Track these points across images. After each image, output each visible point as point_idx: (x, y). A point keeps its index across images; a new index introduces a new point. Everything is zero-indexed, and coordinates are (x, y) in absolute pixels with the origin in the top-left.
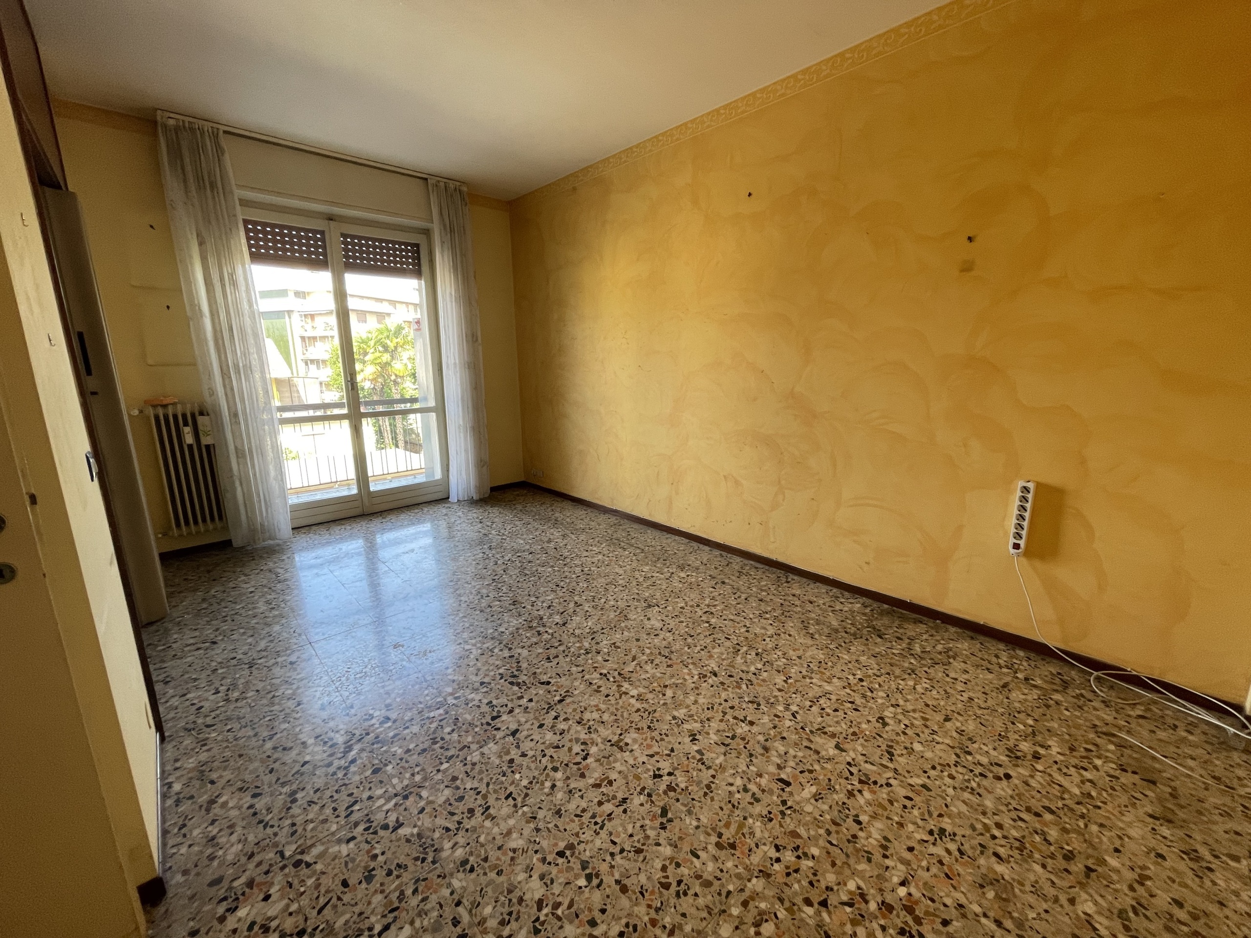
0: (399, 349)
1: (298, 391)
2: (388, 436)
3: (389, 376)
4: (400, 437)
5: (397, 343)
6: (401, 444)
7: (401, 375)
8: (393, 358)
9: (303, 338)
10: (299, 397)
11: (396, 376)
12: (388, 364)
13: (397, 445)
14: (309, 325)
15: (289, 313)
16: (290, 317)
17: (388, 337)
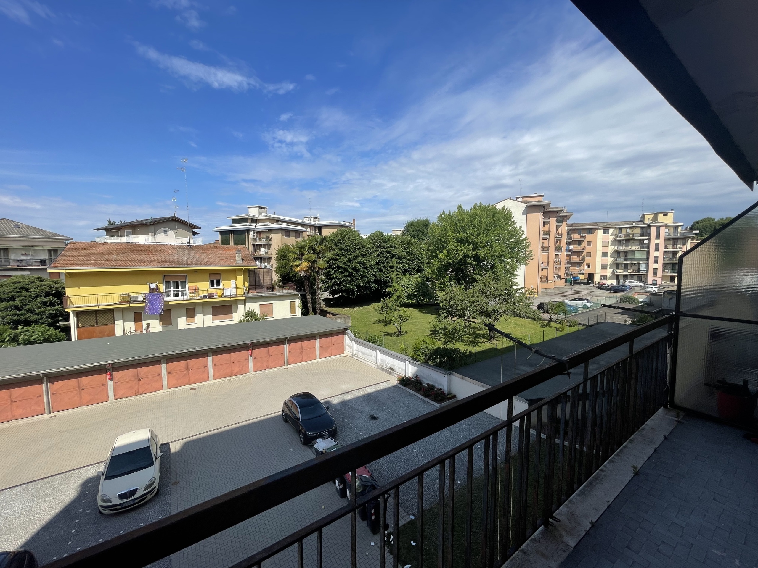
1: (259, 277)
3: (315, 268)
5: (321, 248)
6: (318, 311)
7: (322, 267)
8: (318, 257)
9: (254, 245)
10: (260, 280)
11: (319, 268)
12: (315, 261)
13: (315, 314)
14: (258, 237)
15: (248, 231)
16: (248, 234)
17: (316, 244)
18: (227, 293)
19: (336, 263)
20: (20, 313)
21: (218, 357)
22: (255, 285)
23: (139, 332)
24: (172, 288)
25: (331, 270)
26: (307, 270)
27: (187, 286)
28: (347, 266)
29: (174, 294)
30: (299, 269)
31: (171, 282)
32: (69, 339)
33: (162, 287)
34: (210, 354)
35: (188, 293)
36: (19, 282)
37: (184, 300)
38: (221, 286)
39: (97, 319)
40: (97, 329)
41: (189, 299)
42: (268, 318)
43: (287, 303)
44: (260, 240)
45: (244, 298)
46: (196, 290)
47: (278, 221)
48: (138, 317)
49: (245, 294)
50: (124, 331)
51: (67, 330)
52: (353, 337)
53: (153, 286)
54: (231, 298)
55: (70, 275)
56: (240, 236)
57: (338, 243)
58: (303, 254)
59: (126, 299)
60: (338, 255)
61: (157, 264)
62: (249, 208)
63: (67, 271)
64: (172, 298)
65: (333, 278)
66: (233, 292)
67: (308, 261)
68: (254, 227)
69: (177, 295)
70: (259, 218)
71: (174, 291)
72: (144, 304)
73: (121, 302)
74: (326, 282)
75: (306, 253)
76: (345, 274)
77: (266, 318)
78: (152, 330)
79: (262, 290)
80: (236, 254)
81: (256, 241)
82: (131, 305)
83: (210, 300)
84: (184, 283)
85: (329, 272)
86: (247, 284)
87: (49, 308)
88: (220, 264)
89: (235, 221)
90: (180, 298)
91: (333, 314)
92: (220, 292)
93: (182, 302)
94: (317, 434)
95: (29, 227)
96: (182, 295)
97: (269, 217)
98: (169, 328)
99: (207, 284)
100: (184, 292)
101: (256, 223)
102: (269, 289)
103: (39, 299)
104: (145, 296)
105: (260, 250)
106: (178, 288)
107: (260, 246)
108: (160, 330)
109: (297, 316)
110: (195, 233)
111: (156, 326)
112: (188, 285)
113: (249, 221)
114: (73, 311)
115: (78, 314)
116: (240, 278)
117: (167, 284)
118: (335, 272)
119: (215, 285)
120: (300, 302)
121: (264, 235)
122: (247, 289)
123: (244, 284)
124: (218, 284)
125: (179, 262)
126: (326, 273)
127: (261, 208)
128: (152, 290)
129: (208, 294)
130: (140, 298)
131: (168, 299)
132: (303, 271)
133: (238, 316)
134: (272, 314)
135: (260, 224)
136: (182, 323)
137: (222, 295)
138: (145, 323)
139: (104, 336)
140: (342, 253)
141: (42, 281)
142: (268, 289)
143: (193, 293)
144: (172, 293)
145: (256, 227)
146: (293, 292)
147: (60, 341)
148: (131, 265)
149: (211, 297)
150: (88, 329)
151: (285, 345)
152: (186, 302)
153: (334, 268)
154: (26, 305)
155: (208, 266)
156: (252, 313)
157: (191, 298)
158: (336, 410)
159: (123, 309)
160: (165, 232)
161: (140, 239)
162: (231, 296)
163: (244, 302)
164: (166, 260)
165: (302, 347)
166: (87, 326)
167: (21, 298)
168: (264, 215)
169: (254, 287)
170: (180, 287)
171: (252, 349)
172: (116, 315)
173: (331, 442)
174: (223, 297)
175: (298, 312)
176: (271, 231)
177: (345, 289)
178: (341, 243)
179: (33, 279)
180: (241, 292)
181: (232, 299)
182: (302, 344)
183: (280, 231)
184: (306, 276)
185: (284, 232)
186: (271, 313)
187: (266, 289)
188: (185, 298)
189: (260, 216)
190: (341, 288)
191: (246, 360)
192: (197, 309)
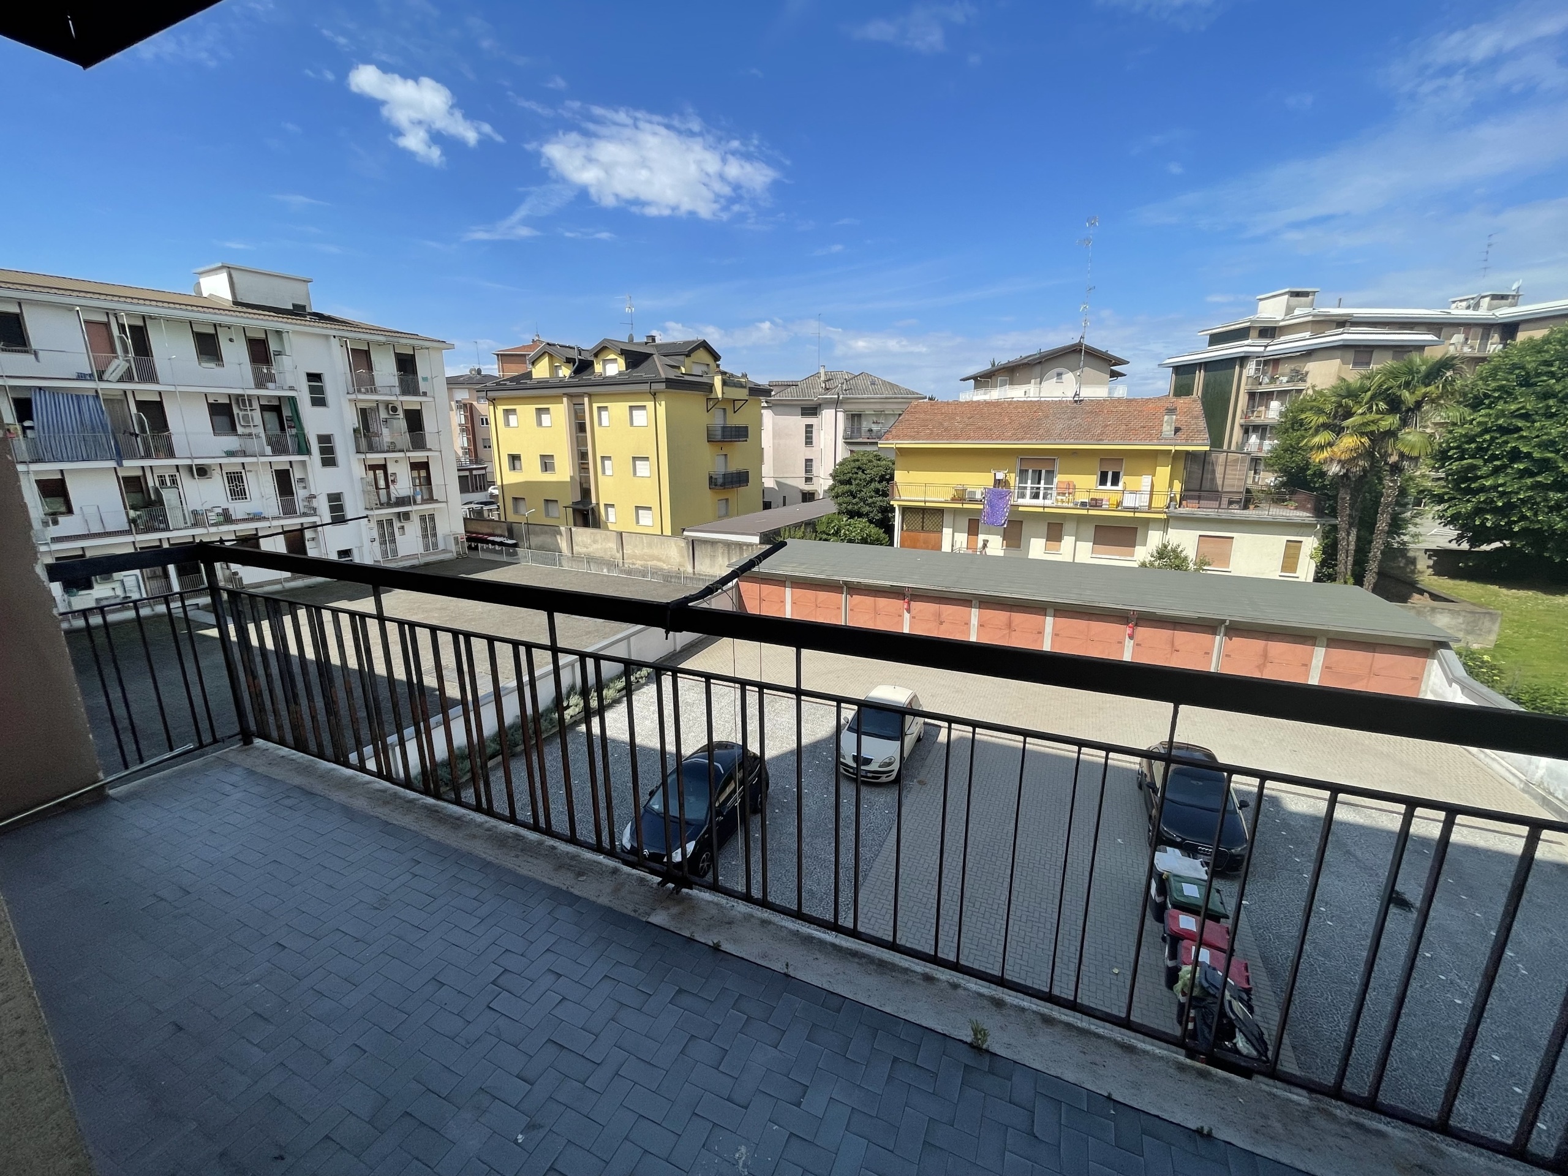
0: (1426, 408)
1: (1214, 472)
2: (1345, 561)
3: (1385, 456)
4: (1373, 566)
5: (1425, 395)
6: (1370, 578)
7: (1415, 454)
8: (1404, 423)
9: (1252, 395)
10: (1213, 479)
11: (1402, 456)
12: (1391, 434)
13: (1359, 581)
14: (1269, 374)
15: (1243, 360)
16: (1242, 366)
17: (1407, 385)
18: (1129, 501)
19: (1507, 442)
20: (854, 501)
21: (1064, 622)
22: (1200, 490)
23: (970, 551)
24: (1029, 481)
25: (1480, 462)
26: (1354, 458)
27: (1056, 480)
28: (1557, 452)
29: (1031, 493)
30: (1325, 454)
31: (1030, 471)
32: (892, 544)
33: (1013, 479)
34: (1050, 611)
35: (1054, 493)
36: (858, 460)
37: (1044, 507)
38: (1120, 486)
39: (923, 522)
40: (922, 536)
41: (1054, 505)
42: (1212, 570)
43: (1277, 543)
44: (1273, 380)
45: (1163, 516)
46: (1070, 489)
47: (1342, 323)
48: (973, 529)
49: (1168, 508)
50: (953, 546)
51: (889, 530)
52: (1461, 672)
53: (1000, 476)
54: (1135, 512)
55: (902, 452)
56: (1220, 374)
57: (1538, 375)
58: (1349, 414)
59: (961, 496)
60: (1526, 417)
61: (1010, 438)
62: (1261, 300)
63: (898, 446)
64: (1028, 500)
65: (1482, 489)
66: (1143, 501)
67: (1362, 434)
68: (1262, 349)
69: (1036, 496)
70: (1281, 324)
71: (1032, 488)
72: (981, 507)
73: (954, 500)
74: (1450, 499)
75: (1360, 411)
76: (1539, 479)
77: (1205, 568)
78: (989, 551)
79: (1216, 504)
80: (1163, 416)
81: (1260, 384)
82: (965, 506)
83: (1091, 512)
84: (1051, 473)
85: (1474, 468)
86: (1178, 486)
87: (881, 498)
88: (1124, 438)
89: (1216, 339)
90: (1040, 501)
91: (1435, 597)
92: (1115, 498)
93: (1041, 510)
94: (1184, 840)
95: (884, 382)
96: (1044, 498)
97: (1314, 316)
98: (1014, 553)
99: (1093, 480)
100: (1049, 492)
101: (1273, 337)
102: (1237, 502)
103: (873, 485)
104: (987, 492)
105: (1267, 407)
106: (1039, 483)
107: (1268, 396)
108: (1001, 553)
109: (1302, 579)
110: (1115, 375)
111: (995, 545)
112: (1058, 478)
113: (1254, 333)
114: (899, 506)
115: (905, 510)
116: (1164, 472)
117: (1023, 473)
118: (1496, 471)
119: (1109, 483)
120: (1316, 545)
121: (1286, 368)
122: (1178, 497)
123: (1171, 485)
124: (1115, 482)
125: (1047, 435)
126: (1458, 472)
127: (1297, 294)
128: (998, 482)
129: (1092, 499)
130: (978, 496)
131: (1021, 501)
132: (1339, 461)
133: (1143, 553)
134: (1228, 564)
135: (1282, 339)
136: (1037, 548)
137: (1118, 505)
138: (981, 537)
139: (927, 548)
140: (1549, 407)
141: (879, 460)
142: (1231, 503)
143: (1064, 494)
144: (1028, 492)
145: (1269, 349)
146: (1304, 516)
147: (882, 544)
148: (974, 438)
149: (1096, 506)
150: (912, 534)
151: (1218, 638)
152: (1047, 510)
153: (1494, 457)
154: (860, 491)
155: (1099, 441)
156: (1174, 551)
157: (1060, 504)
158: (1286, 825)
159: (955, 511)
160: (1059, 375)
161: (1016, 393)
162: (1134, 510)
163: (1165, 524)
164: (1026, 430)
165: (1265, 655)
166: (912, 531)
167: (857, 481)
168: (1302, 312)
169: (1197, 493)
170: (1042, 482)
171: (1137, 625)
172: (948, 519)
173: (1196, 870)
174: (1120, 508)
175: (1306, 570)
176: (1310, 354)
177: (1524, 530)
178: (1552, 375)
179: (871, 457)
180: (1160, 502)
181: (1137, 515)
182: (1266, 645)
183: (1339, 353)
184: (1345, 475)
185: (1350, 355)
186: (1225, 559)
187: (1225, 501)
188: (1048, 502)
189: (1288, 317)
190: (1510, 523)
191: (1119, 642)
192: (1068, 527)
